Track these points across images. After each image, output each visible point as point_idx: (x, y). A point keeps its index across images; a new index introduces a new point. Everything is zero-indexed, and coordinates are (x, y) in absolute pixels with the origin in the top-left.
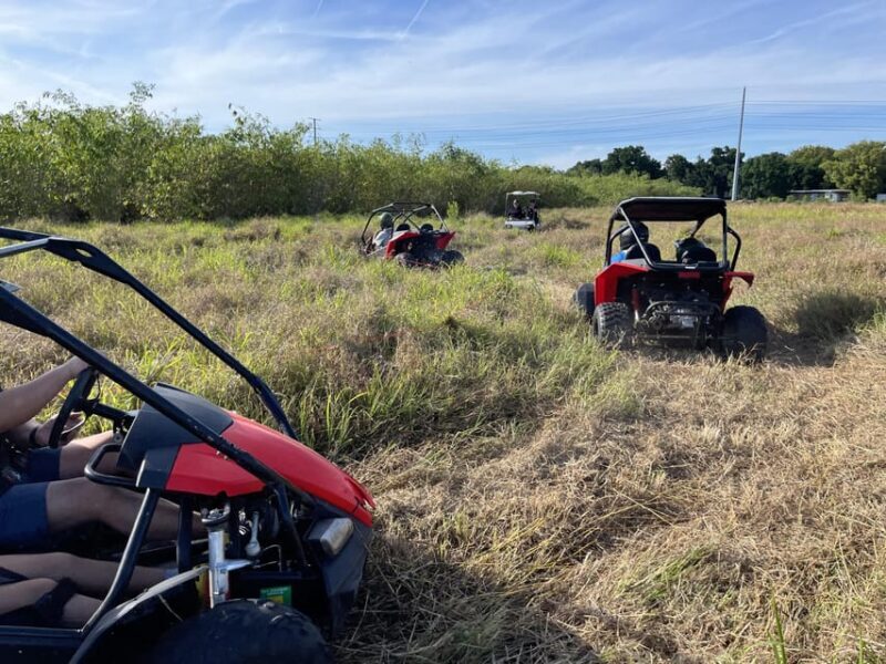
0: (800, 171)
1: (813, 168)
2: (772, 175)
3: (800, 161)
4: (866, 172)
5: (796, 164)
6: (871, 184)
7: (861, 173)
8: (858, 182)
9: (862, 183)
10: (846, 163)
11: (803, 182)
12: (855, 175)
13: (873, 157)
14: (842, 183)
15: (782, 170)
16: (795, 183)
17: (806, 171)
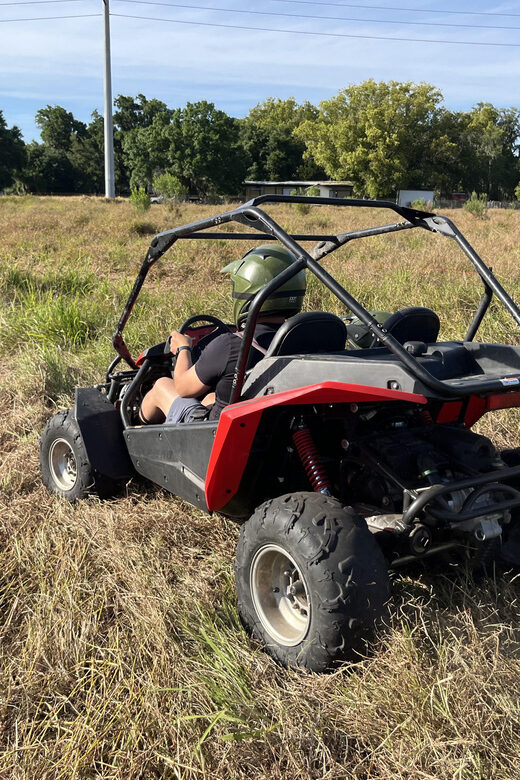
0: (261, 142)
1: (283, 137)
2: (205, 141)
3: (260, 124)
4: (380, 144)
5: (254, 128)
6: (391, 168)
7: (369, 146)
8: (365, 164)
9: (374, 166)
10: (342, 125)
11: (269, 165)
12: (360, 149)
13: (389, 113)
14: (336, 166)
15: (224, 136)
16: (254, 167)
17: (271, 142)
